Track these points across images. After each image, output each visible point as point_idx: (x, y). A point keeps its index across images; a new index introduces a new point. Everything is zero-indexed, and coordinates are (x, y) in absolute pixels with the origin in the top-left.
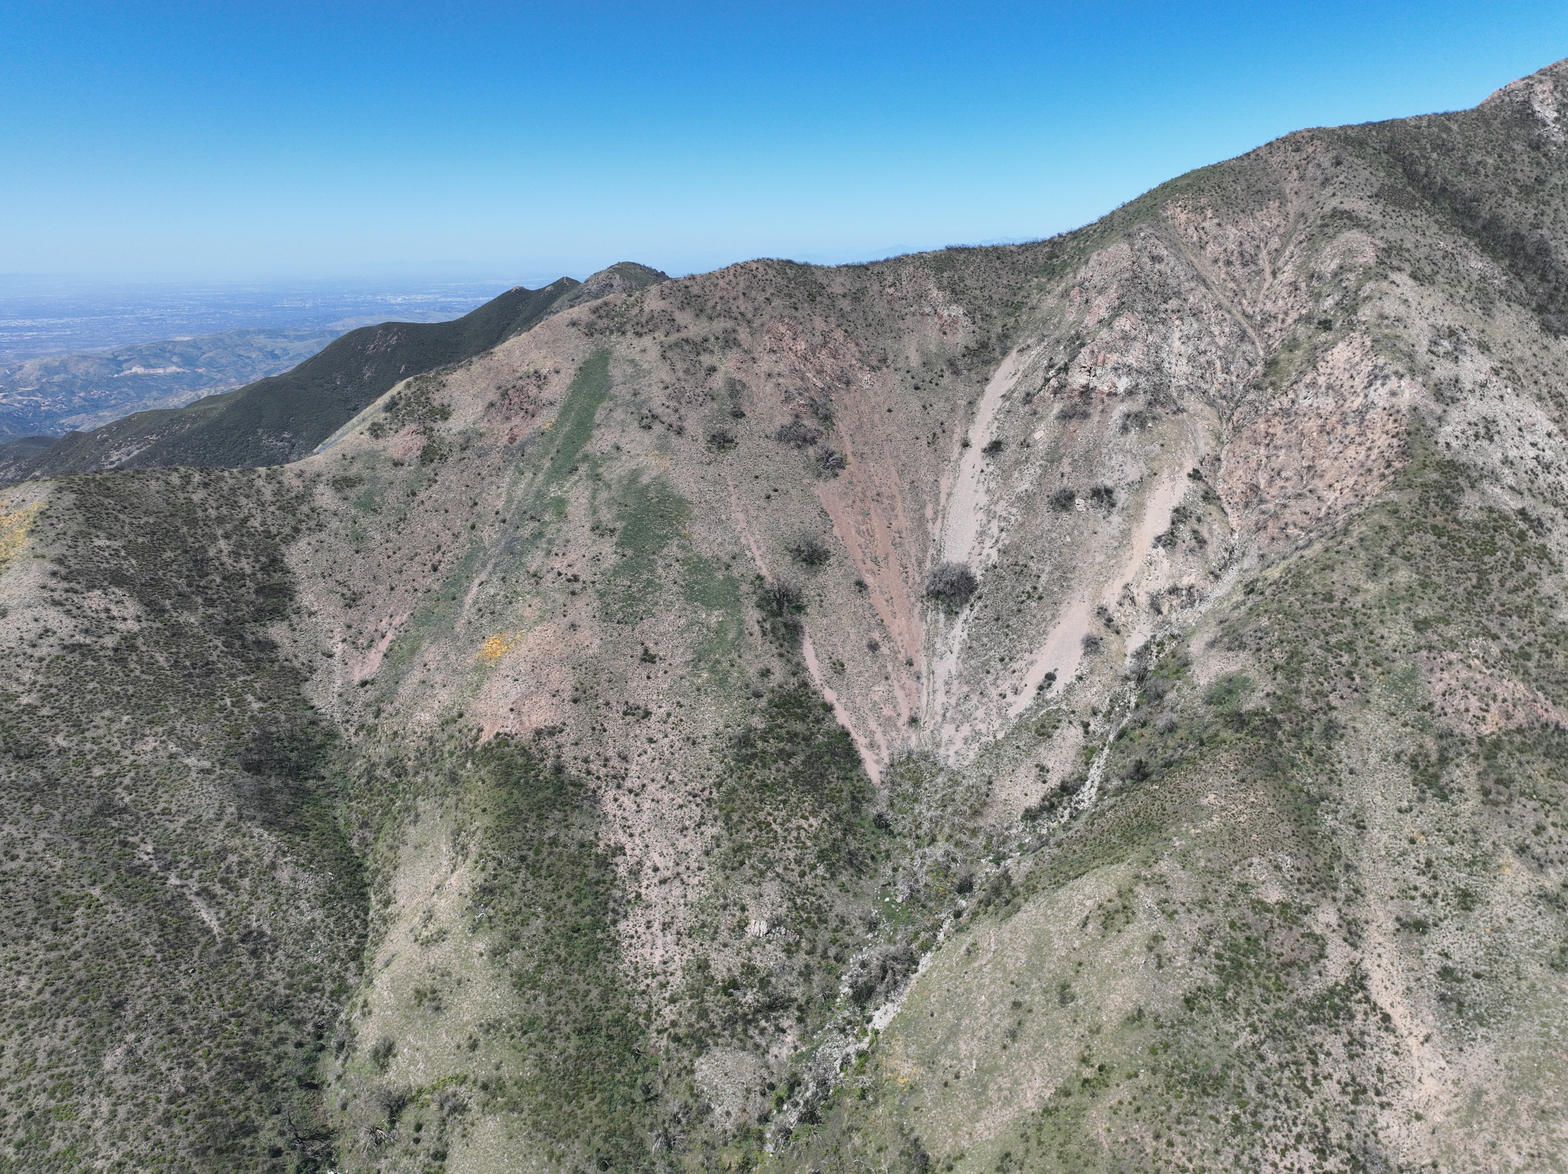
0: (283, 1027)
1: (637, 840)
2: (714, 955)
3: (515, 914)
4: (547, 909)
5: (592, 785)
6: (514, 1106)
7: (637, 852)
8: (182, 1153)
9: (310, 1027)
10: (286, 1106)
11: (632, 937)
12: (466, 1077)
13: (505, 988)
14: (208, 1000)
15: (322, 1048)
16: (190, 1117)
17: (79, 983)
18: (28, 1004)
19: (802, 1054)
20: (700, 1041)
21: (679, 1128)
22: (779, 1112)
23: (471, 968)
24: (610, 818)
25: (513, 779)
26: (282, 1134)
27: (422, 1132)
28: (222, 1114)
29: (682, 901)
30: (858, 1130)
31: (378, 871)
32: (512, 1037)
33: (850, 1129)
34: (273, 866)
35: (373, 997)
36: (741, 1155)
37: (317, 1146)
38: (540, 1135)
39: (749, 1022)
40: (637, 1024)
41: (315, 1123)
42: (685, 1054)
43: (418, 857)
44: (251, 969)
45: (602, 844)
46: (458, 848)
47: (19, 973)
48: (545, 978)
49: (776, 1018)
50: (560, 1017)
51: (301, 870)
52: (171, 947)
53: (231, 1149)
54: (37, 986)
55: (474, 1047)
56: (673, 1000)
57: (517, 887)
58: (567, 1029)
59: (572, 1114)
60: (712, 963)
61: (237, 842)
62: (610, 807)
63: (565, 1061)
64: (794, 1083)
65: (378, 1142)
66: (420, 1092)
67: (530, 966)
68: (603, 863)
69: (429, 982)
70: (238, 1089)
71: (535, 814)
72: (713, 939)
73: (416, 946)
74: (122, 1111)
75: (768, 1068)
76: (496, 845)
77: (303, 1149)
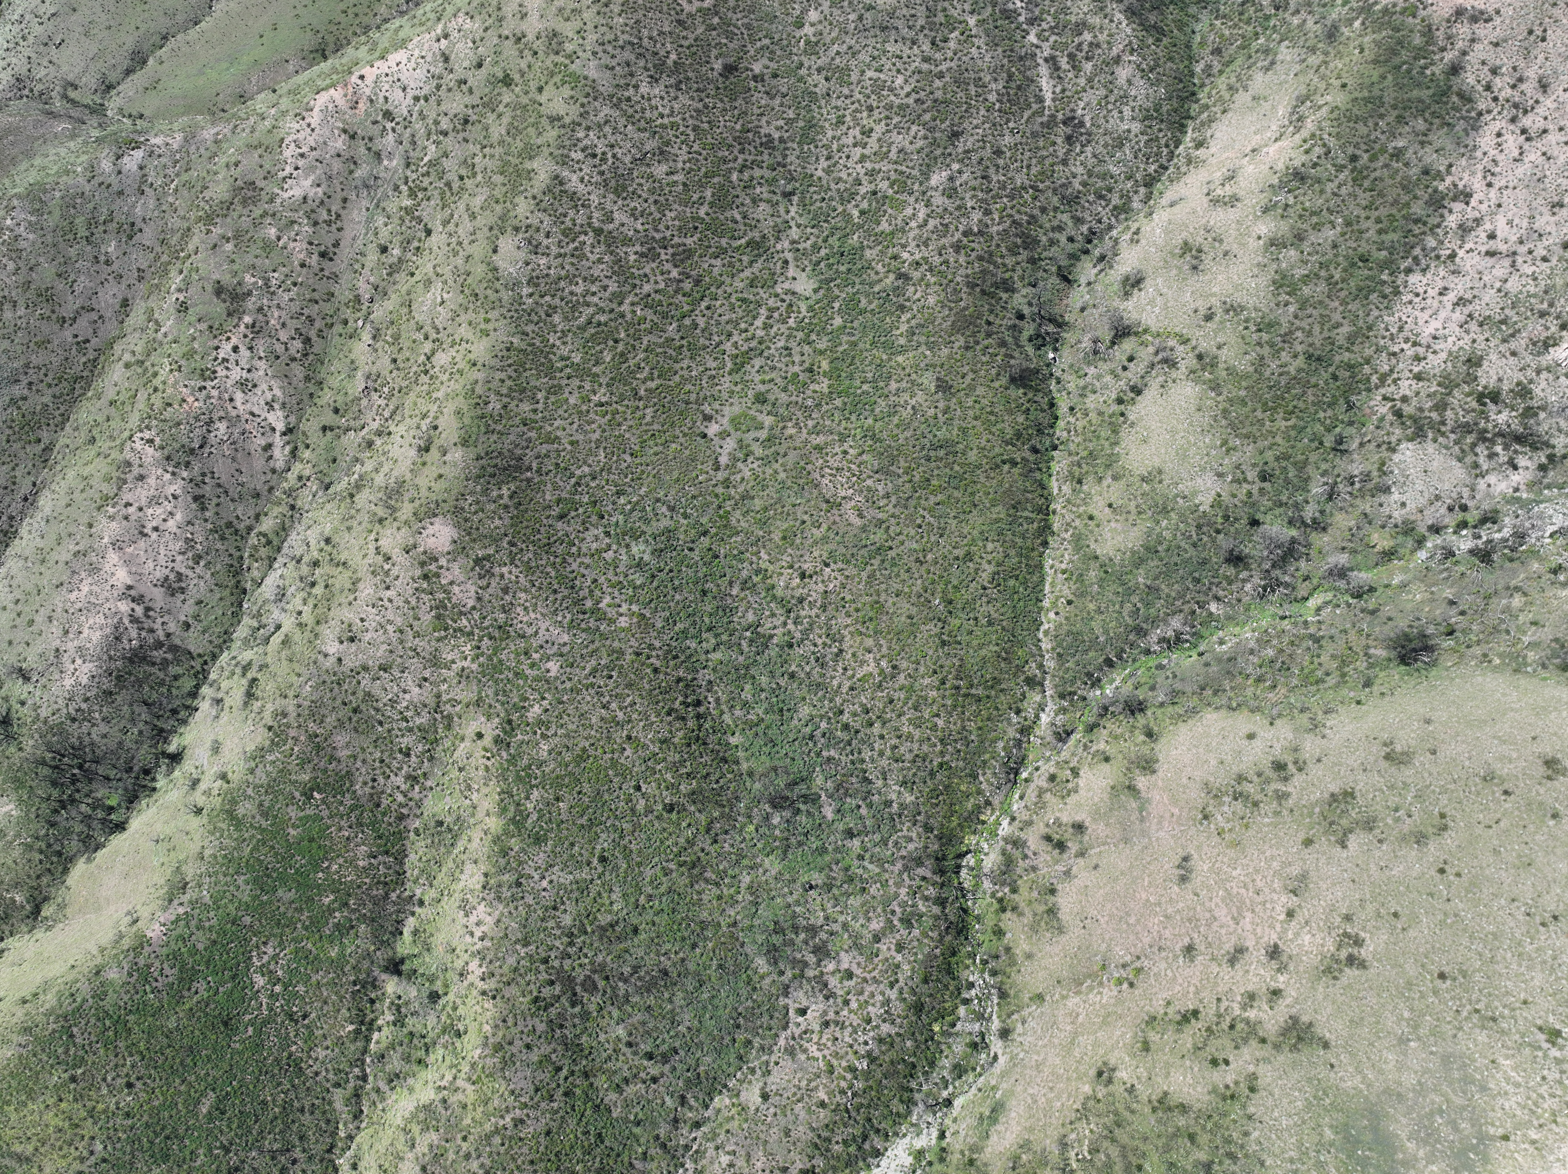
0: (1065, 218)
1: (1493, 193)
2: (1493, 357)
3: (1313, 213)
4: (1348, 224)
5: (1482, 106)
6: (1215, 387)
7: (1484, 207)
8: (959, 279)
9: (1085, 229)
10: (1041, 284)
11: (1417, 295)
12: (1188, 340)
13: (1264, 280)
14: (1018, 164)
15: (1086, 252)
16: (974, 254)
17: (935, 101)
18: (897, 102)
19: (1518, 500)
20: (1421, 429)
21: (1349, 489)
22: (1455, 532)
23: (1243, 245)
24: (1479, 154)
25: (1396, 61)
26: (1030, 304)
27: (1132, 365)
28: (995, 264)
29: (1498, 285)
30: (1525, 594)
31: (1207, 107)
32: (1246, 328)
33: (1517, 589)
34: (1117, 60)
35: (1146, 229)
36: (1392, 543)
37: (1051, 328)
38: (1224, 422)
39: (1485, 440)
40: (1368, 380)
41: (1057, 310)
42: (1397, 431)
43: (1251, 109)
44: (1061, 153)
45: (1449, 180)
46: (1294, 118)
47: (899, 71)
48: (1306, 291)
49: (1516, 452)
50: (1299, 334)
51: (1139, 75)
52: (1009, 101)
53: (992, 295)
54: (908, 89)
55: (1209, 318)
56: (1418, 377)
57: (1330, 187)
58: (1299, 348)
59: (1261, 422)
60: (1485, 363)
61: (1095, 20)
62: (1486, 140)
63: (1281, 375)
64: (1490, 518)
65: (1096, 352)
66: (1146, 331)
67: (1299, 272)
68: (1437, 202)
69: (1200, 239)
70: (1013, 251)
71: (1395, 113)
72: (1504, 341)
73: (1205, 200)
74: (932, 223)
75: (1473, 490)
76: (1334, 131)
77: (1040, 325)
